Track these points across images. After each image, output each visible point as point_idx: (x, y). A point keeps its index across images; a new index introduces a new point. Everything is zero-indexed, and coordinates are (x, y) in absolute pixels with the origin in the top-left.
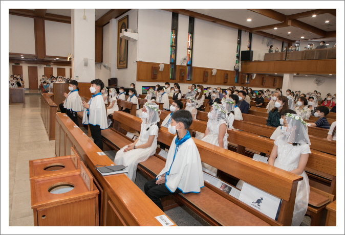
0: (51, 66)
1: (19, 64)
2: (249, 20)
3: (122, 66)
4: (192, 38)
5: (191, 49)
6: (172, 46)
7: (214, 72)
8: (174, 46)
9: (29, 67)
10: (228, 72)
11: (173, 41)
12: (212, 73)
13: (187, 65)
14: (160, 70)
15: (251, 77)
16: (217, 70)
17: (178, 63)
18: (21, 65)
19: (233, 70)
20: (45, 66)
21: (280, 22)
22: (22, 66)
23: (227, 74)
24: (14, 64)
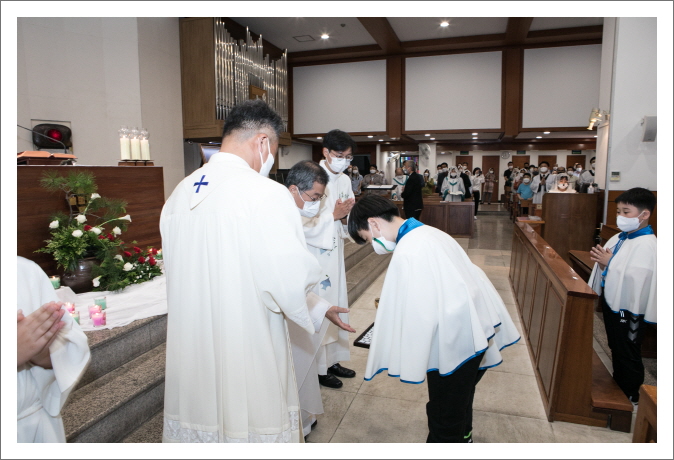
0: (527, 154)
1: (467, 152)
9: (484, 157)
18: (470, 154)
20: (515, 153)
22: (472, 157)
24: (459, 154)
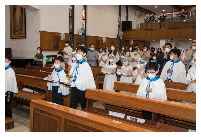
3: (17, 36)
4: (85, 9)
5: (85, 19)
6: (70, 17)
7: (104, 40)
8: (72, 17)
10: (113, 40)
11: (71, 12)
12: (102, 41)
13: (83, 34)
14: (62, 39)
15: (130, 43)
16: (107, 38)
17: (75, 33)
19: (116, 38)
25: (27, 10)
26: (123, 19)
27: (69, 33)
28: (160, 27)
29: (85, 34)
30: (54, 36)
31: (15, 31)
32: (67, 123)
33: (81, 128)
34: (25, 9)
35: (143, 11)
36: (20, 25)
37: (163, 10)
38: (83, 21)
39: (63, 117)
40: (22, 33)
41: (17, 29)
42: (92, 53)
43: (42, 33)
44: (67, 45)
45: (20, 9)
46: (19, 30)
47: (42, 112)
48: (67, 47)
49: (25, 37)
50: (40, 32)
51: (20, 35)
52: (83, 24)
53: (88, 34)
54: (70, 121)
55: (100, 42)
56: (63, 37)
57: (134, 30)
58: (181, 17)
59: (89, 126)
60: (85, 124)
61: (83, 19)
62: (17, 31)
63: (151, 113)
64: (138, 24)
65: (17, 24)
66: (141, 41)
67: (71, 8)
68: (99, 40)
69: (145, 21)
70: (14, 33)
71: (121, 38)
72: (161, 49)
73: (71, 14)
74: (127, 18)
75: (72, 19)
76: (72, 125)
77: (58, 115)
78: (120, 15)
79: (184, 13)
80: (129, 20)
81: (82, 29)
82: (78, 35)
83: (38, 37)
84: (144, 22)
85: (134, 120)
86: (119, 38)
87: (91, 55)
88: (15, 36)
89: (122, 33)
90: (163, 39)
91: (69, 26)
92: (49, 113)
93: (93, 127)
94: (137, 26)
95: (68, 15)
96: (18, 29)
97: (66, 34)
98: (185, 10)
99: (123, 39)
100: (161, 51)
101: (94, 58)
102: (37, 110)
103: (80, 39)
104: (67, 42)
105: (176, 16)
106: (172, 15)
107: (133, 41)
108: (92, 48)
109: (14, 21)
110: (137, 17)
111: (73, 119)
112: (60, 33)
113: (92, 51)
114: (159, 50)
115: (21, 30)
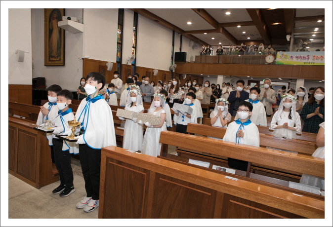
2: (189, 23)
3: (53, 62)
4: (136, 35)
5: (135, 47)
6: (118, 43)
7: (156, 73)
8: (120, 44)
10: (165, 73)
11: (119, 38)
12: (153, 73)
13: (132, 64)
14: (108, 69)
16: (159, 70)
17: (124, 62)
19: (169, 70)
21: (214, 28)
23: (165, 75)
25: (67, 32)
26: (177, 50)
27: (117, 62)
28: (219, 62)
29: (134, 65)
30: (100, 66)
31: (50, 56)
32: (160, 178)
33: (183, 186)
34: (64, 30)
35: (197, 42)
36: (58, 50)
37: (220, 42)
38: (133, 49)
39: (154, 170)
40: (60, 60)
41: (52, 55)
42: (146, 88)
43: (85, 61)
44: (116, 76)
45: (57, 30)
46: (56, 56)
47: (119, 162)
48: (116, 78)
49: (64, 65)
50: (83, 59)
51: (57, 62)
52: (133, 53)
53: (138, 64)
54: (164, 177)
55: (151, 74)
56: (110, 67)
57: (188, 62)
58: (240, 51)
59: (196, 183)
60: (189, 181)
61: (133, 47)
62: (52, 57)
63: (246, 163)
64: (192, 57)
65: (53, 49)
66: (193, 76)
67: (120, 33)
68: (150, 72)
69: (201, 54)
70: (49, 59)
71: (174, 71)
72: (219, 86)
73: (120, 40)
74: (181, 49)
75: (120, 46)
76: (168, 181)
77: (146, 168)
78: (173, 45)
79: (243, 47)
80: (183, 51)
81: (132, 58)
82: (127, 65)
83: (80, 65)
84: (199, 55)
85: (222, 170)
86: (172, 71)
87: (146, 90)
88: (50, 62)
89: (175, 65)
90: (221, 74)
91: (117, 54)
92: (130, 165)
93: (202, 185)
94: (192, 58)
95: (117, 41)
96: (54, 54)
97: (114, 63)
98: (244, 44)
99: (176, 73)
100: (220, 88)
101: (149, 94)
102: (112, 160)
103: (130, 70)
104: (116, 73)
105: (235, 50)
106: (231, 49)
107: (186, 75)
108: (146, 81)
109: (49, 45)
110: (191, 48)
111: (170, 173)
112: (107, 62)
113: (146, 85)
114: (218, 87)
115: (59, 55)
